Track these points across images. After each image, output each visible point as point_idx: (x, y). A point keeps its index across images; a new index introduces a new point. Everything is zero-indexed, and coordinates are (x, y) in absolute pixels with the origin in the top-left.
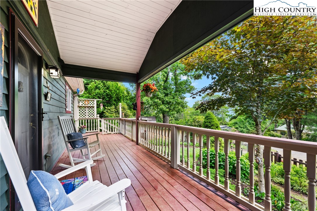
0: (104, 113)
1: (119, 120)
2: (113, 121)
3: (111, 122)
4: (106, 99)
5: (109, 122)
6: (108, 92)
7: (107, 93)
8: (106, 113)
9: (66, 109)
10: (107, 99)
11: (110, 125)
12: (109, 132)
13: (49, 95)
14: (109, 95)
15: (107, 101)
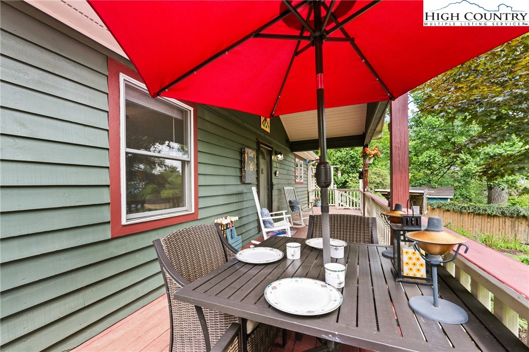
0: (348, 182)
1: (358, 192)
2: (354, 192)
3: (351, 194)
4: (350, 163)
5: (349, 194)
6: (352, 153)
7: (351, 156)
8: (350, 182)
9: (295, 180)
10: (352, 163)
11: (349, 198)
12: (348, 207)
13: (278, 172)
14: (354, 157)
15: (351, 165)
